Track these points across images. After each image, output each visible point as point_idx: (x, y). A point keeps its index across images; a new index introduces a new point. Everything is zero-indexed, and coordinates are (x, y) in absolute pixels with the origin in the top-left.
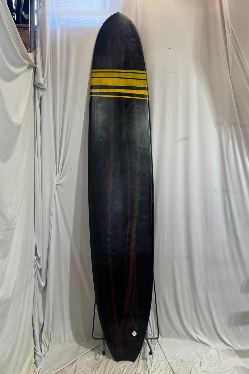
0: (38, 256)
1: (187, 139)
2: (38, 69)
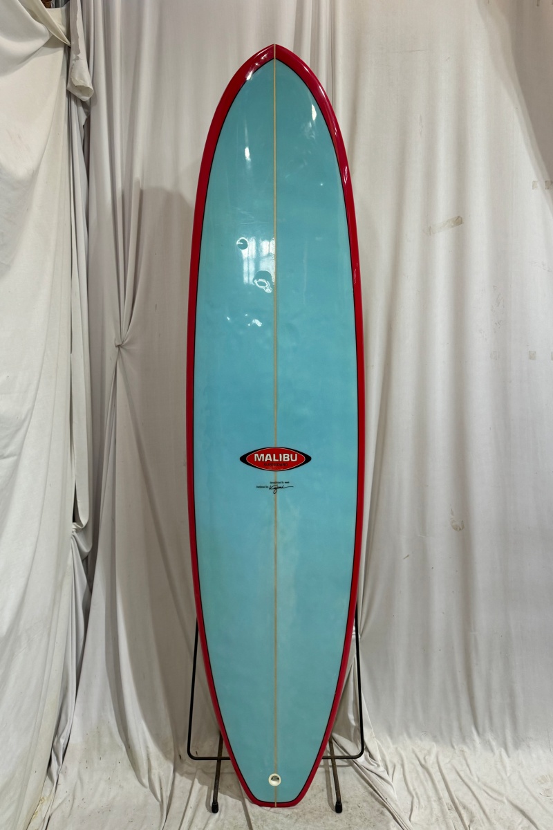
0: (81, 524)
1: (459, 221)
2: (75, 53)
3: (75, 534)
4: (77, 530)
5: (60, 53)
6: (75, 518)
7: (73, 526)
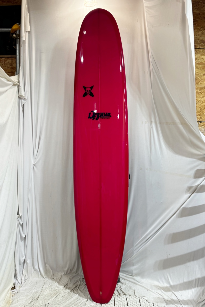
0: (19, 215)
2: (20, 86)
3: (18, 218)
4: (19, 217)
5: (17, 87)
6: (18, 214)
7: (18, 216)
